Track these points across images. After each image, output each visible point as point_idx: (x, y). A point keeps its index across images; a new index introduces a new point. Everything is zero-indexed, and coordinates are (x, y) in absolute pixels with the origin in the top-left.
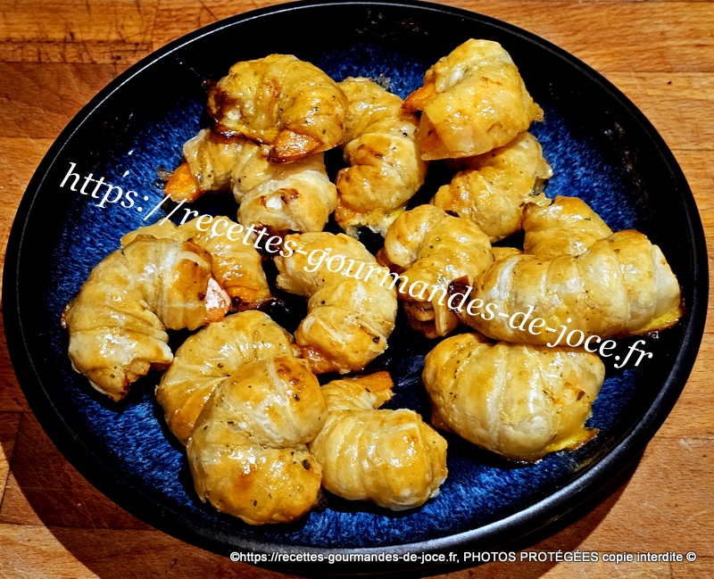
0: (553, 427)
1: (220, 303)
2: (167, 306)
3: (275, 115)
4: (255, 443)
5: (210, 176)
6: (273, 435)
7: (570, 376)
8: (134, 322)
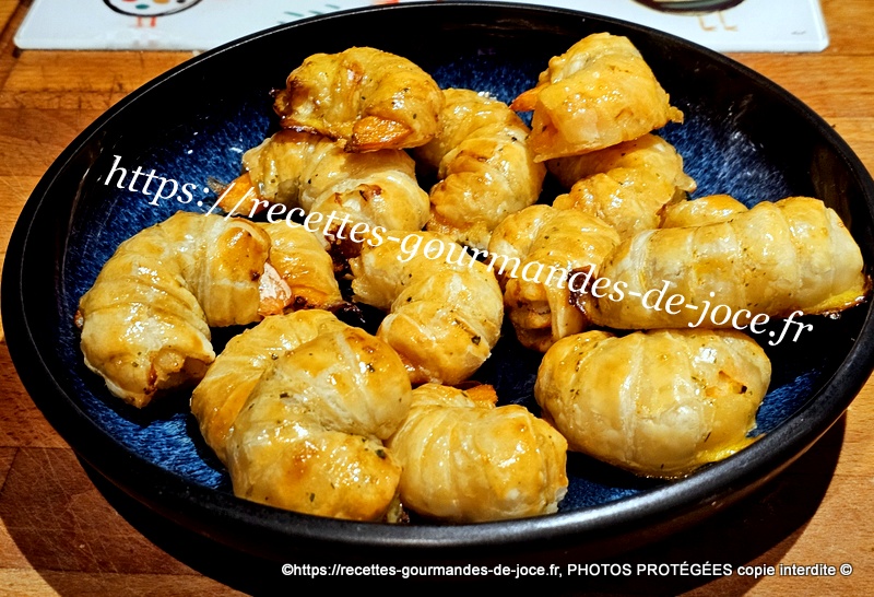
0: (706, 421)
1: (279, 294)
2: (210, 284)
3: (355, 104)
4: (313, 421)
5: (273, 181)
6: (339, 412)
7: (727, 363)
8: (167, 300)
